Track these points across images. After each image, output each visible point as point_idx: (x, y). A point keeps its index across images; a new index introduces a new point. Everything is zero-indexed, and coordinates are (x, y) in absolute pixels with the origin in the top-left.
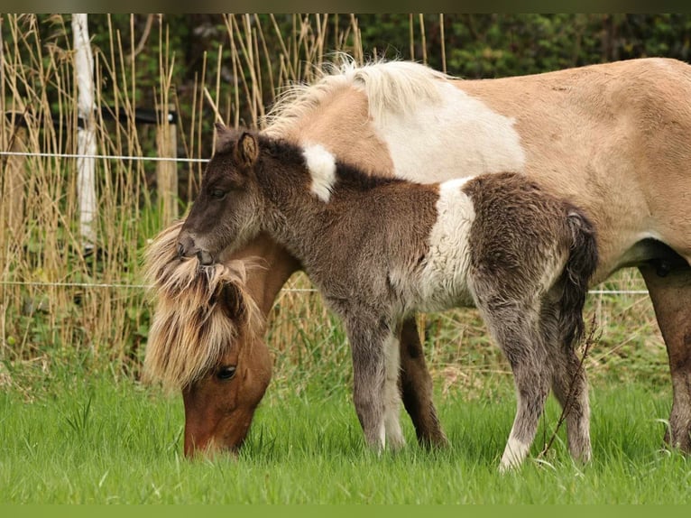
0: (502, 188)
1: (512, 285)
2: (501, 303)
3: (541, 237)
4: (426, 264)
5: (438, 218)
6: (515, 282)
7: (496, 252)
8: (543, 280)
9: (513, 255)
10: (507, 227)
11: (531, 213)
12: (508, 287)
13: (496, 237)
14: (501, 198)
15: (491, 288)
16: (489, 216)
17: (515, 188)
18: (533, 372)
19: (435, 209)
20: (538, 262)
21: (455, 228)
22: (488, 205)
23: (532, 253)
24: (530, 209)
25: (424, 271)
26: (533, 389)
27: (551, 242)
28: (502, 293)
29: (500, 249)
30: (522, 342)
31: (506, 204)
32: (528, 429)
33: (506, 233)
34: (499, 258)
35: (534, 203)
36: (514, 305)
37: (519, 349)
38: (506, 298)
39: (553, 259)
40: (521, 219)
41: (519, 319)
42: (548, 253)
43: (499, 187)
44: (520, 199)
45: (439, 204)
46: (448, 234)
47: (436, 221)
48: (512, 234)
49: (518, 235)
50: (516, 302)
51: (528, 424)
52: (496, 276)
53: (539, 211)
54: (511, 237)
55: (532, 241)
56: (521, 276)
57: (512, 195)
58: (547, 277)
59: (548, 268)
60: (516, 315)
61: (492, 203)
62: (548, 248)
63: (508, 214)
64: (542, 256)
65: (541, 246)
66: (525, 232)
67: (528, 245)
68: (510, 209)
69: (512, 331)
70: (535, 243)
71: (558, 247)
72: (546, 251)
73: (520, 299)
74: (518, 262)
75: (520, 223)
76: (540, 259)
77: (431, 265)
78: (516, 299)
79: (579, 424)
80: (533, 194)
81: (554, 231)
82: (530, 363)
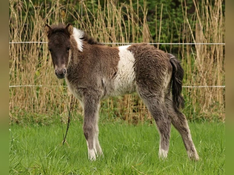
0: (145, 49)
1: (153, 87)
2: (150, 95)
3: (162, 67)
4: (117, 76)
5: (120, 58)
6: (154, 86)
7: (146, 75)
8: (164, 84)
9: (152, 75)
10: (149, 65)
11: (157, 58)
12: (152, 89)
13: (145, 69)
14: (145, 53)
15: (145, 89)
16: (140, 60)
17: (149, 49)
18: (164, 122)
19: (118, 55)
20: (162, 77)
21: (127, 64)
22: (140, 55)
23: (159, 74)
24: (156, 57)
25: (116, 79)
26: (165, 129)
27: (165, 69)
28: (150, 91)
29: (147, 73)
30: (159, 110)
31: (147, 55)
32: (166, 145)
33: (149, 67)
34: (147, 77)
35: (157, 54)
36: (155, 96)
37: (158, 114)
38: (151, 93)
39: (167, 75)
40: (154, 61)
41: (157, 102)
42: (165, 73)
43: (144, 49)
44: (152, 53)
45: (119, 54)
46: (125, 65)
47: (119, 60)
48: (151, 67)
49: (153, 67)
50: (156, 94)
51: (166, 143)
52: (147, 85)
53: (160, 57)
54: (150, 68)
55: (158, 69)
56: (156, 83)
57: (149, 51)
58: (166, 83)
59: (165, 79)
60: (156, 100)
61: (141, 54)
62: (165, 71)
63: (148, 59)
64: (163, 74)
65: (162, 71)
66: (155, 66)
67: (157, 71)
68: (149, 57)
69: (155, 107)
70: (160, 70)
71: (168, 71)
72: (164, 72)
73: (157, 93)
74: (154, 78)
75: (153, 62)
76: (162, 76)
77: (119, 76)
78: (156, 93)
79: (187, 136)
80: (156, 51)
81: (166, 64)
82: (163, 119)
